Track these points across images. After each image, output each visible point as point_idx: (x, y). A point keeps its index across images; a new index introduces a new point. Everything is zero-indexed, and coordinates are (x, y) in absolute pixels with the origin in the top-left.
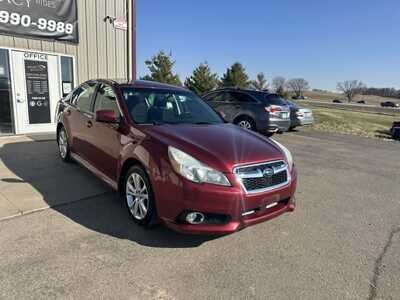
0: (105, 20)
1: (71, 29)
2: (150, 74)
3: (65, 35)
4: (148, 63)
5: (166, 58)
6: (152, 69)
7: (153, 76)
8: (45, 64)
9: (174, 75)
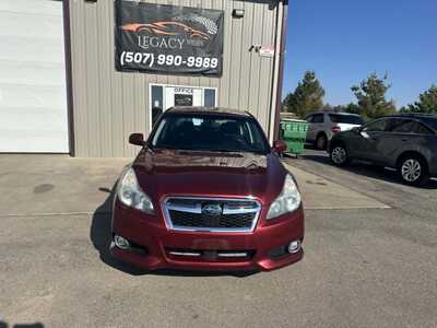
0: (250, 50)
1: (216, 63)
2: (355, 102)
3: (210, 69)
4: (354, 89)
5: (378, 82)
6: (359, 96)
7: (359, 103)
8: (191, 97)
9: (388, 101)
